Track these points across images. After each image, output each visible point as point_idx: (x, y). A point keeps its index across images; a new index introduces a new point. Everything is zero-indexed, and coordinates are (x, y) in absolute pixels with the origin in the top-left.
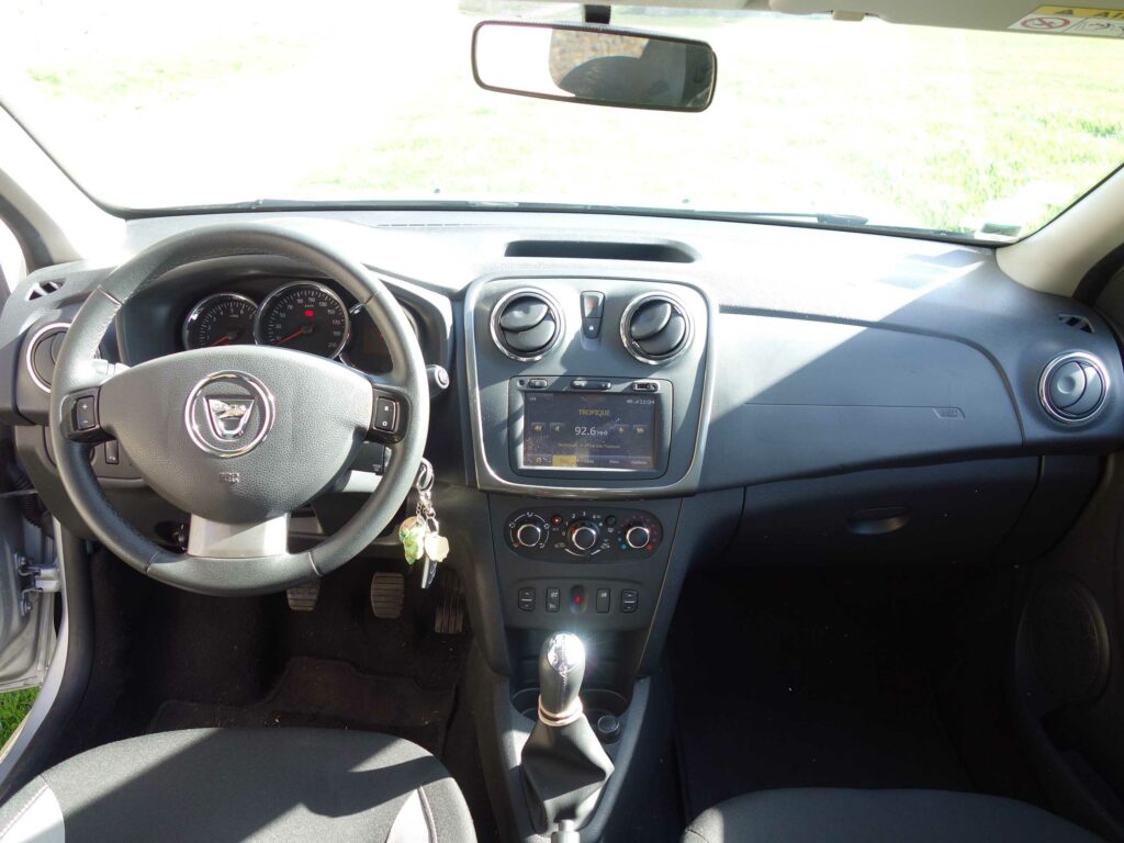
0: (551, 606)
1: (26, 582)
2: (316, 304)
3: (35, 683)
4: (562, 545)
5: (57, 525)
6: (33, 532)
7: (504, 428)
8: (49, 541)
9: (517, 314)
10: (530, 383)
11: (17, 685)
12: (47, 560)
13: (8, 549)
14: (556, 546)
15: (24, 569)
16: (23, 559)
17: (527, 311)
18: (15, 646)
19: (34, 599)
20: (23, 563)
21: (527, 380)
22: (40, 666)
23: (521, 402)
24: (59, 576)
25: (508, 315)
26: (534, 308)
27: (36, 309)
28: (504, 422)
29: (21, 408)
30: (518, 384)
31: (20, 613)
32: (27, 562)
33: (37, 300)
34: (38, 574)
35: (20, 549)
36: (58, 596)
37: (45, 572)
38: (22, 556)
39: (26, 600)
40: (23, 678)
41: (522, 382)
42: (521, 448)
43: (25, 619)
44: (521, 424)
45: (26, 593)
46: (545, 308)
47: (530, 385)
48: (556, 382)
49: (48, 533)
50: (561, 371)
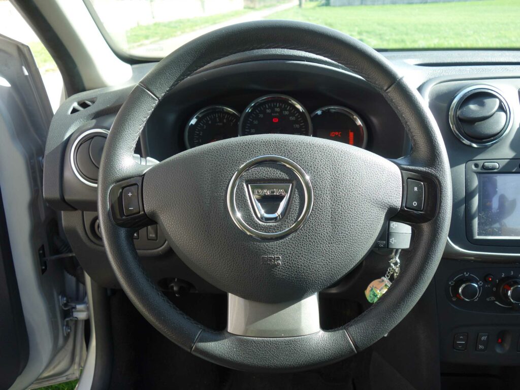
0: (481, 347)
1: (67, 313)
2: (280, 113)
3: (73, 377)
4: (493, 298)
5: (88, 279)
6: (71, 279)
7: (462, 205)
8: (81, 286)
9: (473, 107)
10: (483, 166)
11: (62, 379)
12: (80, 298)
13: (55, 294)
14: (488, 299)
15: (66, 305)
16: (65, 299)
17: (482, 104)
18: (61, 354)
19: (72, 324)
20: (65, 302)
21: (481, 163)
22: (76, 367)
23: (475, 183)
24: (88, 309)
25: (465, 109)
26: (488, 101)
27: (76, 120)
28: (462, 200)
29: (67, 197)
30: (473, 167)
31: (63, 333)
32: (68, 301)
33: (76, 114)
34: (75, 308)
35: (63, 293)
36: (87, 322)
37: (79, 307)
38: (64, 297)
39: (67, 325)
40: (64, 375)
41: (476, 166)
42: (476, 222)
43: (66, 338)
44: (476, 201)
45: (67, 321)
46: (497, 102)
47: (483, 167)
48: (507, 164)
49: (81, 281)
50: (511, 154)
